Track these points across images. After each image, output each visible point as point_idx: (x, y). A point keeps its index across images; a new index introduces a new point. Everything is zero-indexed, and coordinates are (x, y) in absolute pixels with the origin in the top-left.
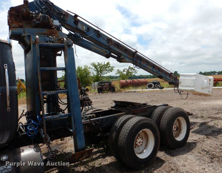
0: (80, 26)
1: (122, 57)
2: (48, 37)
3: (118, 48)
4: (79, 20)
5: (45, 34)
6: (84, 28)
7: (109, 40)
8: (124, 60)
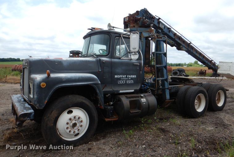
0: (161, 26)
1: (181, 46)
2: (150, 33)
3: (179, 40)
4: (160, 21)
5: (148, 32)
6: (163, 26)
7: (175, 34)
8: (182, 49)
